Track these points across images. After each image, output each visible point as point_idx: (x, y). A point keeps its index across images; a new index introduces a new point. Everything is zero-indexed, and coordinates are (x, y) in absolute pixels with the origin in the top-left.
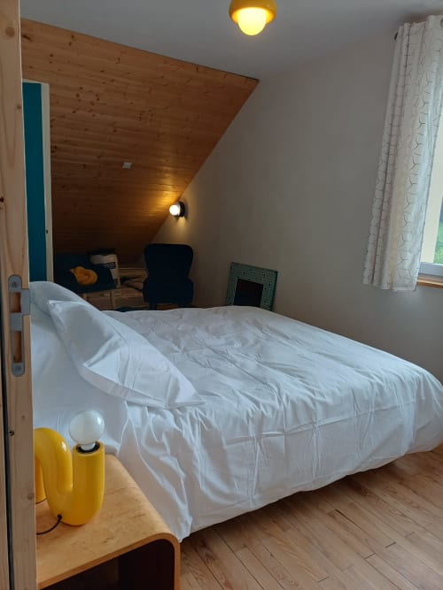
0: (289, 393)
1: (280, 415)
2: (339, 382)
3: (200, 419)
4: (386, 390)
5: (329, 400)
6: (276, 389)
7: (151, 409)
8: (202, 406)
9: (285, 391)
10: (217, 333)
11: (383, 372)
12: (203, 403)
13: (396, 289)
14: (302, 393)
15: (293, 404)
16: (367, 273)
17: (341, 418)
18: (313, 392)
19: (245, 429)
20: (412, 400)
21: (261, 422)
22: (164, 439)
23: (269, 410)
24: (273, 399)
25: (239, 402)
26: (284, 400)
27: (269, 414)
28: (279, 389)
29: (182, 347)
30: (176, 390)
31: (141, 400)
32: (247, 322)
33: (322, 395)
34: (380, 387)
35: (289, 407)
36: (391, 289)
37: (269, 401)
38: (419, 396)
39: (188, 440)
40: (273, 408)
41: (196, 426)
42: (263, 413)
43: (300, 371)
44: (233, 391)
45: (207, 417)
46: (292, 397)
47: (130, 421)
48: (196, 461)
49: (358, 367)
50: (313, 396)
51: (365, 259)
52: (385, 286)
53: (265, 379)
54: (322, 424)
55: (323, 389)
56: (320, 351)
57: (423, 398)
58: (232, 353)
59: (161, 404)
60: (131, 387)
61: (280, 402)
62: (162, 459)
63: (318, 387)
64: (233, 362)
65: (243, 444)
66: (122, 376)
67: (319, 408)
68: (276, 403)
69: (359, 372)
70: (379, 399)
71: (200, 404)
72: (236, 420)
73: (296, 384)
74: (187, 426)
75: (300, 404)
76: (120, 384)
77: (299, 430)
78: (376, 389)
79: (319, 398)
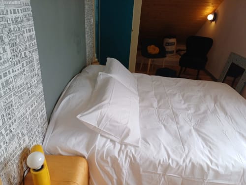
0: (193, 158)
2: (235, 161)
3: (131, 155)
7: (111, 141)
8: (137, 148)
9: (191, 155)
10: (186, 100)
12: (138, 147)
18: (211, 161)
19: (155, 168)
21: (167, 168)
22: (109, 159)
25: (158, 152)
27: (174, 165)
29: (159, 105)
30: (127, 135)
31: (107, 136)
32: (211, 96)
35: (190, 166)
39: (121, 164)
40: (178, 163)
41: (128, 158)
44: (160, 144)
45: (136, 156)
47: (96, 145)
48: (124, 174)
53: (186, 142)
55: (220, 162)
58: (181, 117)
59: (117, 140)
60: (102, 129)
62: (106, 168)
64: (177, 123)
65: (153, 175)
66: (99, 123)
71: (135, 147)
72: (151, 162)
74: (123, 157)
75: (198, 166)
76: (97, 127)
77: (193, 179)
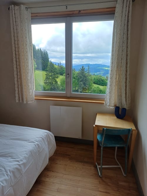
1: (9, 181)
4: (40, 145)
5: (25, 161)
6: (3, 170)
11: (37, 138)
13: (29, 103)
14: (15, 165)
15: (13, 172)
16: (17, 98)
17: (30, 165)
20: (47, 143)
23: (4, 182)
24: (4, 175)
26: (9, 173)
28: (5, 169)
33: (21, 160)
34: (38, 144)
36: (27, 103)
37: (3, 178)
38: (48, 140)
42: (2, 186)
43: (9, 154)
46: (11, 169)
49: (29, 140)
50: (18, 163)
51: (15, 93)
52: (25, 102)
54: (24, 172)
56: (11, 138)
57: (49, 140)
61: (7, 175)
63: (19, 158)
67: (22, 166)
68: (6, 177)
69: (29, 142)
70: (39, 149)
73: (10, 162)
78: (37, 146)
79: (21, 163)
